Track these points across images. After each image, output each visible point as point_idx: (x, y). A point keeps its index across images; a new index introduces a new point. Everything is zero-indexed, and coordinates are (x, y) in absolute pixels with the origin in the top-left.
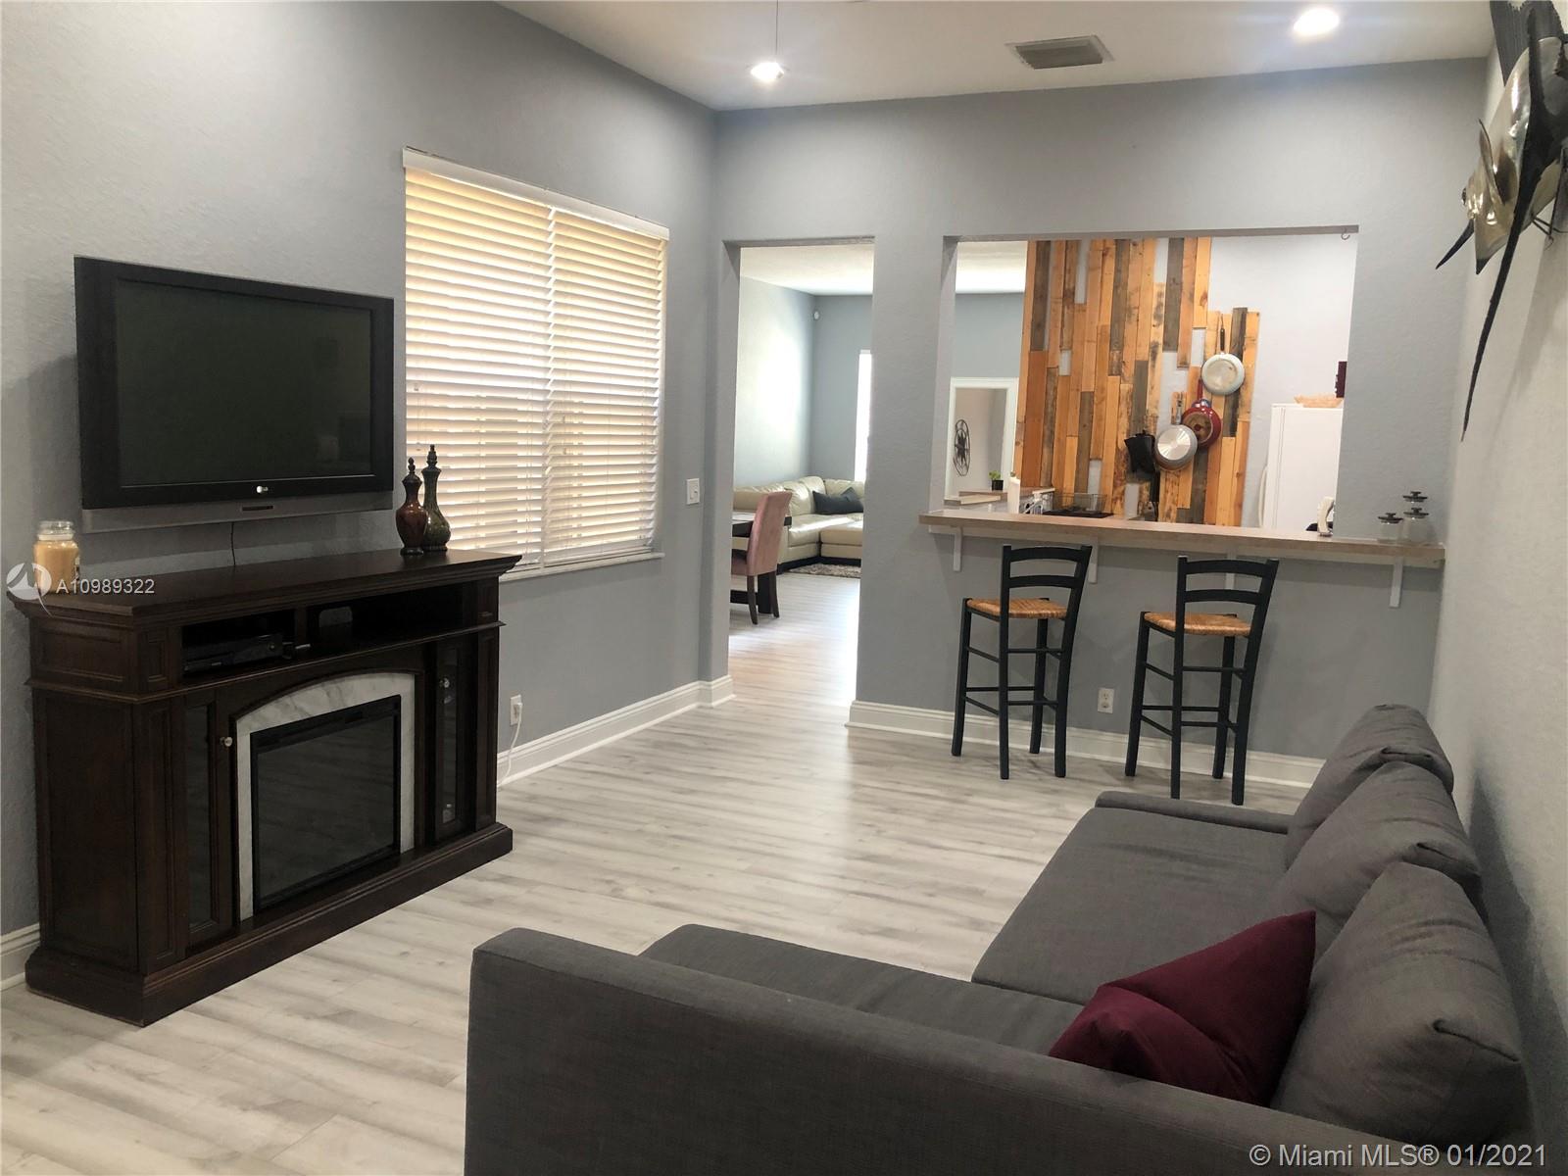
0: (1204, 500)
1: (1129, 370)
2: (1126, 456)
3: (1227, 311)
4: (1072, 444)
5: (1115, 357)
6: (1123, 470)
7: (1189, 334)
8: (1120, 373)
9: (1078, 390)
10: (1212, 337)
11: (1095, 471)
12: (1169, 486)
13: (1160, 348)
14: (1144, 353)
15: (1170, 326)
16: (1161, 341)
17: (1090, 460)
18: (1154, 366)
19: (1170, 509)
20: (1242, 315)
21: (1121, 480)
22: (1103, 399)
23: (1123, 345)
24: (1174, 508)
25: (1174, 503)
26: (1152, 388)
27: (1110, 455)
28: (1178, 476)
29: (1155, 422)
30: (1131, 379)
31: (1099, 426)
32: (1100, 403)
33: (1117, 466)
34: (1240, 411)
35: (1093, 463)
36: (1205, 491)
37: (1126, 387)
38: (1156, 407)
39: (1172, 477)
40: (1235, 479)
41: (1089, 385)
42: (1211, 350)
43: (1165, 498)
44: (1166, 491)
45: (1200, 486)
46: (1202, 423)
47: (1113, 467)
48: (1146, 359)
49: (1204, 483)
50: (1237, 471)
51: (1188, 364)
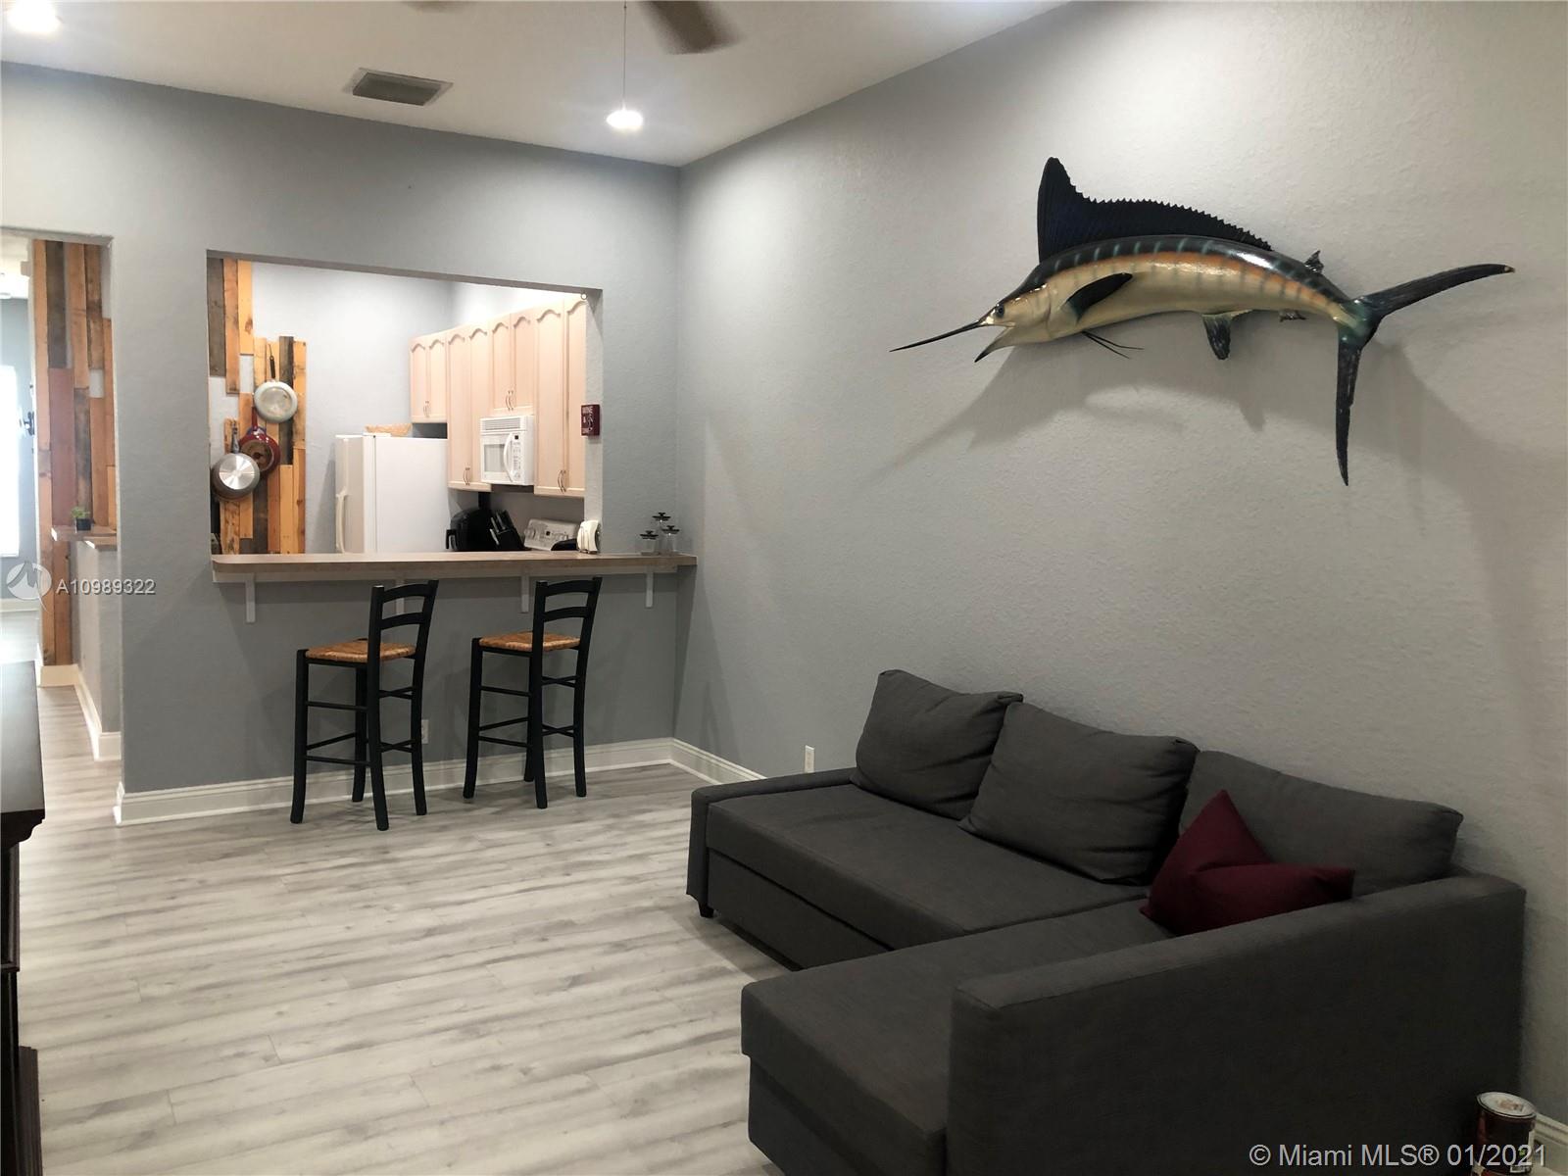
0: (266, 529)
3: (274, 339)
7: (236, 359)
10: (261, 364)
12: (229, 516)
15: (215, 352)
19: (233, 540)
20: (289, 344)
24: (237, 539)
25: (236, 533)
28: (239, 506)
34: (295, 439)
36: (267, 520)
39: (232, 507)
40: (296, 507)
42: (260, 377)
43: (226, 529)
44: (227, 522)
45: (262, 515)
46: (261, 450)
49: (266, 511)
50: (297, 498)
51: (239, 391)
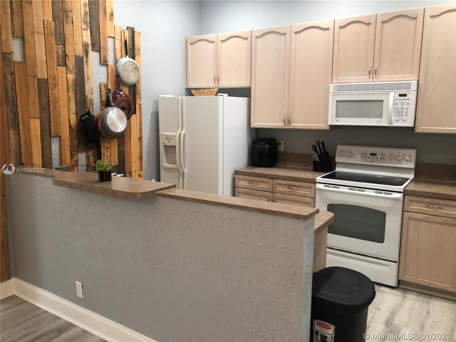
1: (71, 62)
2: (77, 132)
3: (125, 27)
4: (35, 125)
5: (60, 51)
6: (75, 142)
7: (106, 40)
8: (65, 65)
9: (34, 76)
10: (119, 45)
11: (55, 146)
12: (105, 151)
13: (90, 48)
14: (80, 51)
15: (94, 32)
16: (90, 43)
17: (51, 137)
18: (87, 62)
20: (132, 31)
21: (75, 151)
22: (56, 85)
23: (65, 41)
26: (88, 78)
27: (66, 133)
28: (110, 143)
29: (92, 105)
30: (74, 71)
31: (55, 108)
32: (54, 88)
33: (71, 141)
34: (137, 97)
35: (53, 140)
36: (124, 152)
37: (71, 77)
38: (92, 94)
39: (107, 145)
40: (138, 141)
41: (42, 73)
42: (118, 54)
45: (122, 148)
47: (69, 141)
48: (81, 55)
49: (123, 146)
50: (138, 136)
51: (108, 63)
